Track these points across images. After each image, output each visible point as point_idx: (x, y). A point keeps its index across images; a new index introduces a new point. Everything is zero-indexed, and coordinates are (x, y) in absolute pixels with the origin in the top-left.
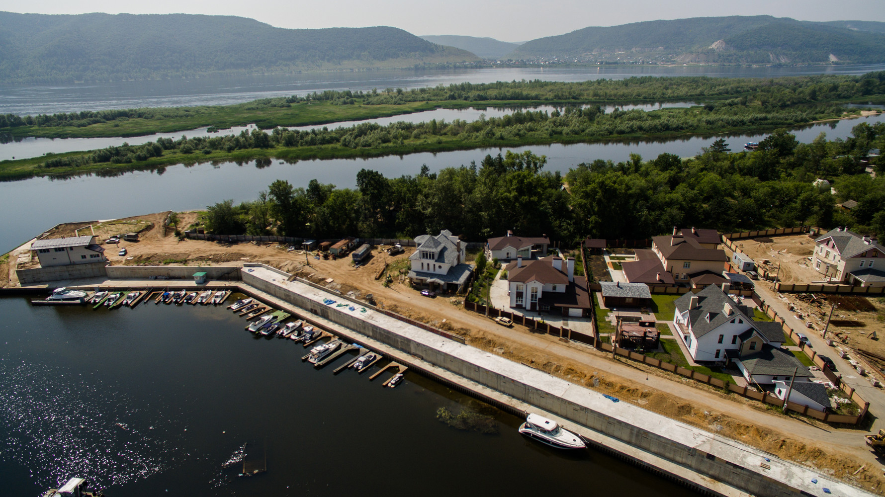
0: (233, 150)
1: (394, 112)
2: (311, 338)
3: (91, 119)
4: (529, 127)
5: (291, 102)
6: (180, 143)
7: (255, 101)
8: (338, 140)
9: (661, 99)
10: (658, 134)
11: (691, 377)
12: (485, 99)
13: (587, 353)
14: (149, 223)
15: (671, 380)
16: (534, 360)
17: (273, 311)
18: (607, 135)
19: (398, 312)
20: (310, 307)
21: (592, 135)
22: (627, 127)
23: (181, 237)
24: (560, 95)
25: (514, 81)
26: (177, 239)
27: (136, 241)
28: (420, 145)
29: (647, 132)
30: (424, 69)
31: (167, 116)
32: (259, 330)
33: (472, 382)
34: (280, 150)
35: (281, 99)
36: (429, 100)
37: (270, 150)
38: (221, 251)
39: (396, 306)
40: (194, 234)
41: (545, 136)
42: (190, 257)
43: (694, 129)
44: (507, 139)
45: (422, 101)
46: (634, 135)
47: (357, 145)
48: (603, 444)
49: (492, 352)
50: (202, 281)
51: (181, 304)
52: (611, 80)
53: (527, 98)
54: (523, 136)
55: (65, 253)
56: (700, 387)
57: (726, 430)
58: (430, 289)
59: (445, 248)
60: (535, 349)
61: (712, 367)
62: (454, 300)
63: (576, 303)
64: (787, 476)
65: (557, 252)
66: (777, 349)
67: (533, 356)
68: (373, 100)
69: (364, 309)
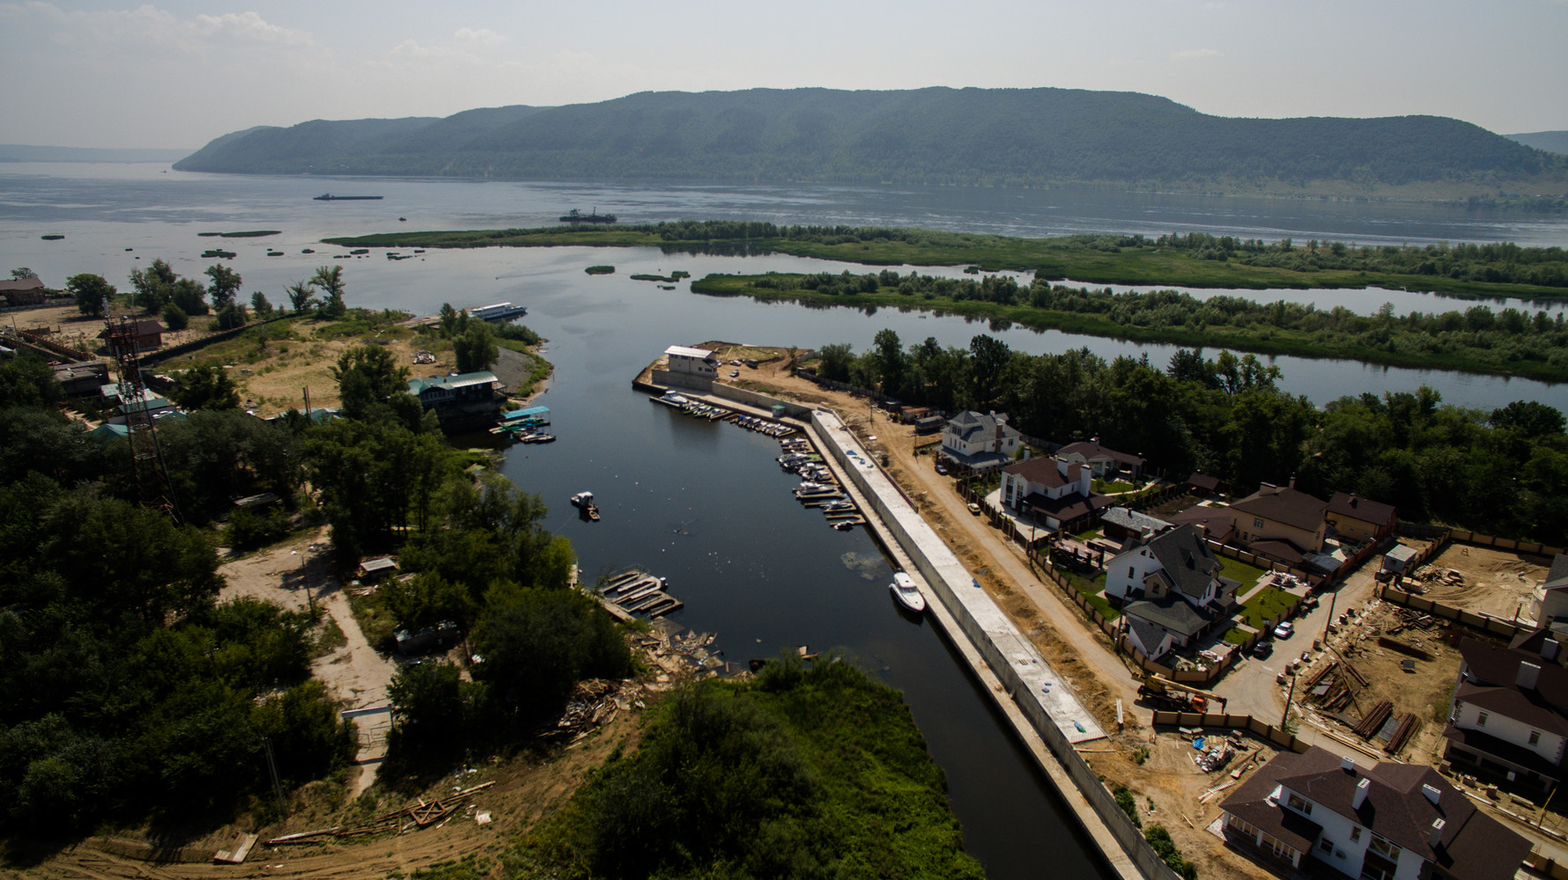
0: (963, 299)
2: (815, 478)
5: (1126, 246)
7: (1071, 238)
8: (1109, 309)
13: (1013, 553)
14: (780, 355)
16: (956, 539)
17: (810, 452)
19: (895, 476)
23: (795, 373)
26: (789, 374)
27: (754, 368)
32: (785, 462)
35: (1113, 238)
37: (1009, 309)
38: (814, 392)
40: (809, 375)
42: (784, 391)
45: (1358, 270)
49: (932, 525)
50: (778, 414)
51: (749, 429)
55: (688, 361)
56: (1073, 609)
57: (1039, 638)
58: (946, 467)
59: (980, 428)
60: (968, 534)
61: (1117, 604)
62: (955, 481)
63: (1056, 512)
64: (1031, 673)
65: (1149, 481)
66: (1188, 603)
67: (959, 537)
68: (1262, 257)
69: (872, 466)
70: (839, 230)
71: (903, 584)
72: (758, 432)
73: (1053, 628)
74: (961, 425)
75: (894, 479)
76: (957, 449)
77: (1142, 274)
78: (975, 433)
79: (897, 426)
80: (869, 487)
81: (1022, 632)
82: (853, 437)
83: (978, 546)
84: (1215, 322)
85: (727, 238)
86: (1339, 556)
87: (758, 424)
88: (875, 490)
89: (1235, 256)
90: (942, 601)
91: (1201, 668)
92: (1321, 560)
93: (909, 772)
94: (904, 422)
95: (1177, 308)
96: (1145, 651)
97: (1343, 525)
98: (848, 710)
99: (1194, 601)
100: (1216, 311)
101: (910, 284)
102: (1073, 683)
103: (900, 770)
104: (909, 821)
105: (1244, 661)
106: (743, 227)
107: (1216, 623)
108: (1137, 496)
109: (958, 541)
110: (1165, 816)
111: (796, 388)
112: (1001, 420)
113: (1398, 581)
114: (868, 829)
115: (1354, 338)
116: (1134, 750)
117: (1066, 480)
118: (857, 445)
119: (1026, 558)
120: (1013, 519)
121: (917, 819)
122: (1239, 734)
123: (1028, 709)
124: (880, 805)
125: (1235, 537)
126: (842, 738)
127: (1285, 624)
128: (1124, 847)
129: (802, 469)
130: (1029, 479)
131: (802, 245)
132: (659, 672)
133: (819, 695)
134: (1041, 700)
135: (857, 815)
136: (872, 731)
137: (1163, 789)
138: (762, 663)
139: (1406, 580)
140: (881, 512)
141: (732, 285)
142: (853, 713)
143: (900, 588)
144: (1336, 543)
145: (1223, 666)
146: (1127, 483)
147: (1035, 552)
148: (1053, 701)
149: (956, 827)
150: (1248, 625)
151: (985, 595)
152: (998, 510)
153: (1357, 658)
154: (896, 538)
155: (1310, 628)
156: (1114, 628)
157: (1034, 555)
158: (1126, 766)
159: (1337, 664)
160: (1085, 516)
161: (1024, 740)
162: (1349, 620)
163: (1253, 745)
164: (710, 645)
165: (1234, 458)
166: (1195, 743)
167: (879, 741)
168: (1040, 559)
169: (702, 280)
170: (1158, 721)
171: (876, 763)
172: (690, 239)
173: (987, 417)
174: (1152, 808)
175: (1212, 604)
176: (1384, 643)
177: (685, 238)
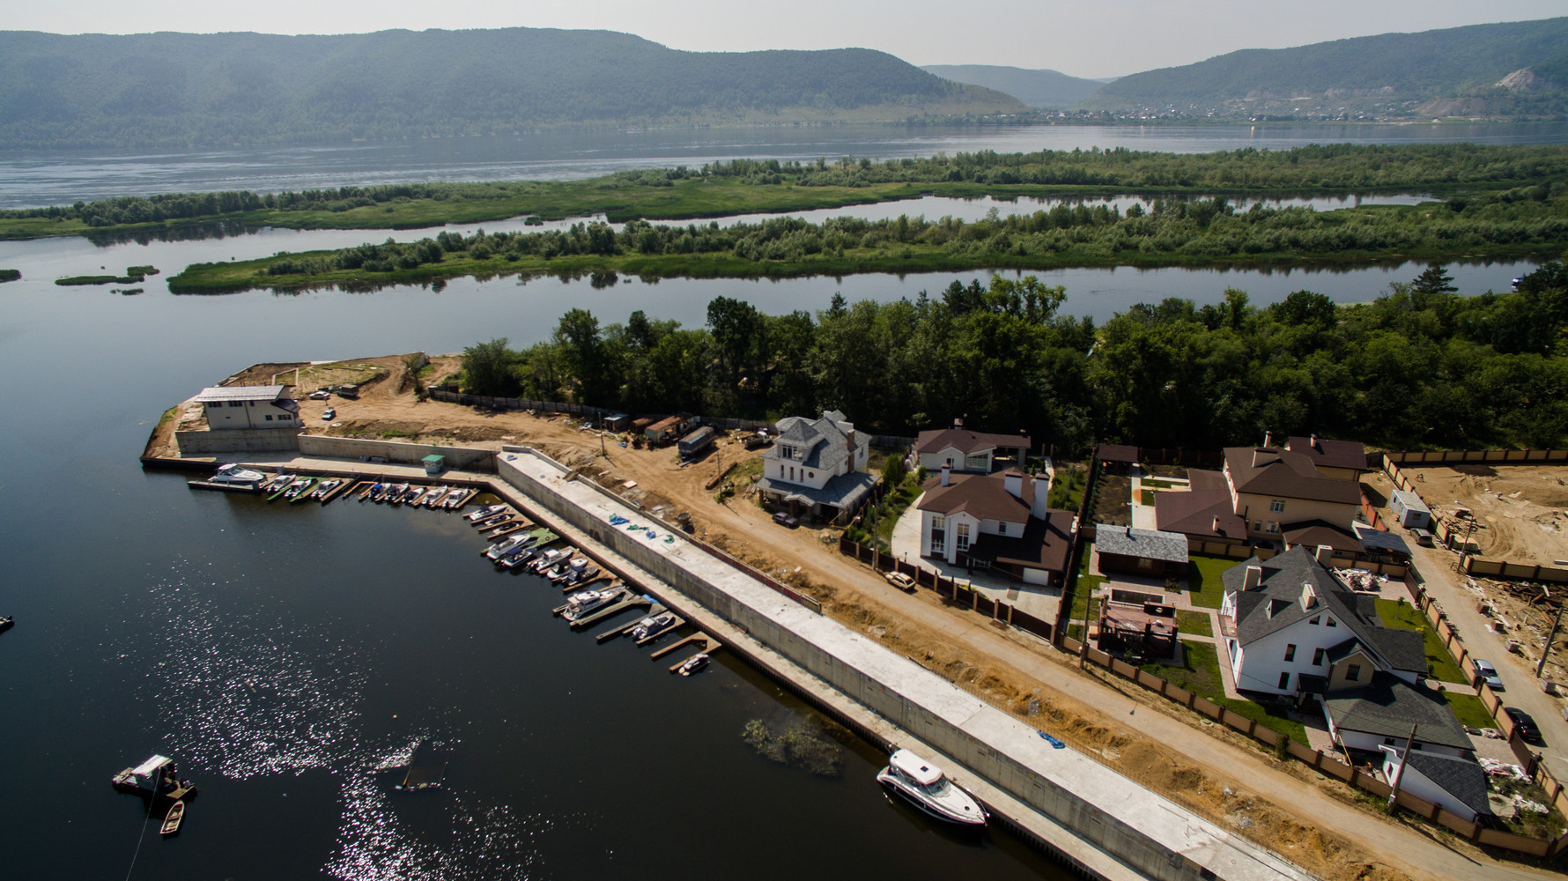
0: (555, 255)
1: (846, 201)
2: (578, 578)
3: (355, 199)
4: (1078, 233)
5: (675, 178)
6: (472, 241)
7: (615, 175)
8: (731, 246)
9: (1361, 188)
10: (1331, 255)
11: (1219, 720)
12: (1016, 181)
13: (1036, 652)
14: (382, 371)
15: (1179, 720)
16: (932, 654)
17: (531, 528)
18: (1225, 253)
19: (724, 548)
20: (589, 527)
21: (1196, 252)
22: (1268, 241)
23: (423, 395)
24: (1156, 176)
25: (1077, 150)
26: (416, 398)
27: (355, 398)
28: (870, 259)
29: (1309, 250)
30: (924, 124)
31: (469, 195)
32: (502, 557)
33: (820, 682)
34: (629, 259)
35: (658, 172)
36: (913, 180)
37: (616, 259)
38: (477, 422)
39: (725, 537)
40: (445, 393)
41: (1103, 251)
42: (426, 430)
43: (1409, 248)
44: (1031, 254)
45: (900, 181)
46: (1280, 255)
47: (760, 255)
48: (1020, 822)
49: (863, 632)
50: (435, 468)
51: (397, 505)
52: (1265, 151)
53: (1093, 181)
54: (1064, 250)
55: (242, 409)
56: (1233, 740)
58: (789, 512)
59: (824, 443)
60: (940, 636)
62: (826, 536)
65: (1045, 465)
66: (1406, 684)
67: (931, 647)
68: (813, 177)
69: (672, 539)
71: (925, 778)
75: (717, 548)
78: (824, 452)
81: (1223, 825)
82: (597, 489)
84: (849, 245)
85: (191, 215)
87: (411, 494)
88: (711, 581)
89: (784, 179)
92: (1382, 541)
94: (655, 445)
99: (1412, 679)
101: (482, 246)
106: (210, 198)
111: (443, 420)
112: (839, 420)
113: (1448, 542)
115: (984, 246)
118: (616, 505)
120: (969, 583)
125: (1249, 531)
131: (301, 215)
139: (1458, 538)
141: (233, 275)
143: (911, 781)
151: (1086, 760)
152: (936, 574)
157: (1079, 651)
169: (182, 274)
172: (133, 221)
177: (125, 222)
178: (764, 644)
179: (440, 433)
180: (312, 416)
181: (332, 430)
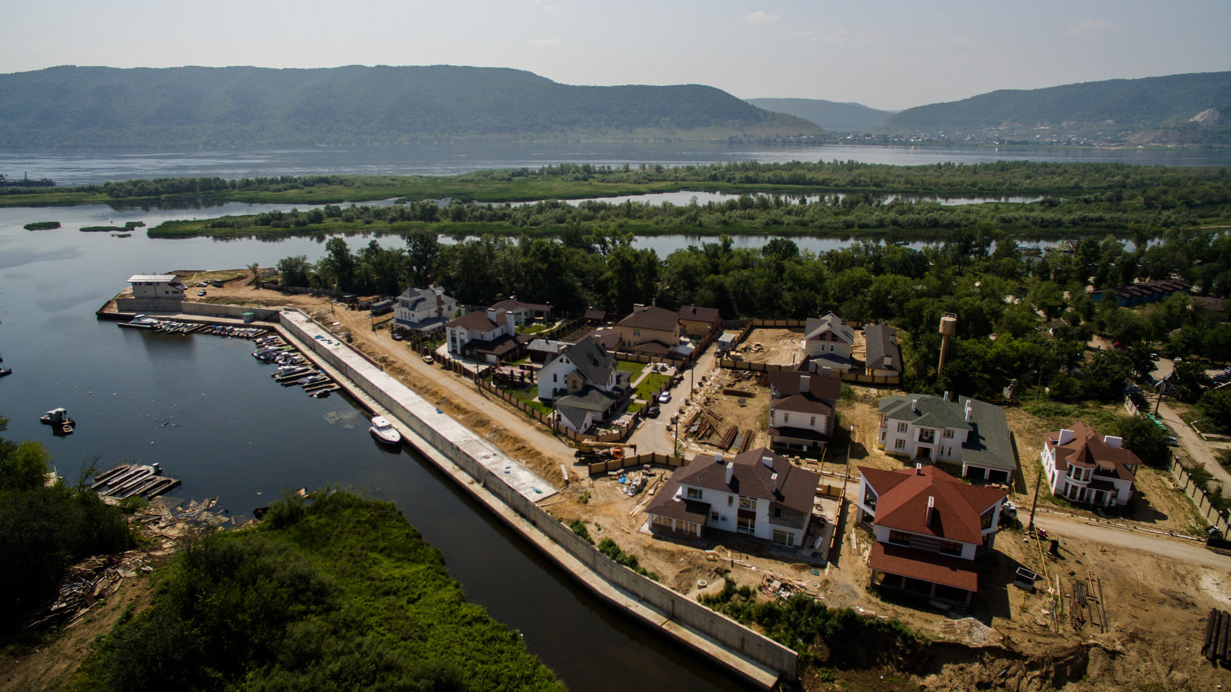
0: (395, 221)
2: (290, 362)
3: (289, 184)
4: (748, 214)
5: (517, 176)
6: (346, 212)
7: (475, 173)
8: (510, 217)
10: (919, 231)
12: (756, 181)
13: (464, 385)
16: (417, 384)
17: (283, 345)
19: (360, 348)
20: (308, 343)
22: (876, 221)
23: (259, 286)
24: (857, 181)
26: (254, 287)
27: (221, 286)
29: (904, 227)
30: (741, 142)
32: (260, 355)
35: (506, 171)
37: (434, 225)
38: (278, 298)
40: (272, 286)
41: (757, 225)
42: (250, 301)
44: (705, 226)
47: (525, 223)
48: (411, 440)
49: (397, 378)
50: (248, 320)
51: (223, 336)
55: (153, 287)
56: (517, 413)
57: (496, 438)
58: (401, 334)
59: (423, 299)
60: (427, 378)
61: (548, 403)
62: (409, 343)
63: (492, 350)
64: (494, 463)
65: (557, 321)
66: (598, 390)
67: (420, 382)
68: (611, 177)
69: (338, 344)
70: (284, 180)
71: (380, 425)
72: (232, 336)
73: (504, 429)
74: (407, 299)
75: (359, 350)
76: (407, 319)
77: (531, 193)
78: (420, 304)
79: (356, 312)
80: (339, 359)
81: (482, 437)
82: (319, 326)
83: (436, 385)
84: (586, 218)
85: (179, 192)
86: (691, 346)
87: (232, 331)
88: (344, 360)
89: (594, 178)
90: (414, 431)
91: (615, 432)
92: (681, 350)
93: (411, 558)
94: (361, 309)
95: (559, 211)
96: (574, 428)
97: (691, 327)
98: (350, 526)
99: (602, 388)
100: (586, 211)
101: (351, 214)
102: (527, 463)
103: (403, 558)
104: (417, 593)
105: (643, 422)
106: (193, 182)
107: (620, 400)
108: (551, 331)
109: (419, 385)
110: (609, 532)
111: (262, 296)
112: (440, 291)
113: (728, 355)
114: (385, 608)
115: (677, 220)
116: (579, 495)
117: (496, 325)
118: (323, 331)
119: (476, 387)
120: (460, 362)
121: (424, 590)
122: (648, 466)
123: (497, 490)
124: (391, 588)
125: (622, 345)
126: (348, 548)
127: (665, 393)
128: (586, 563)
129: (278, 358)
130: (468, 329)
131: (251, 194)
132: (164, 541)
133: (323, 521)
134: (505, 479)
135: (374, 601)
136: (374, 535)
137: (605, 515)
138: (265, 510)
139: (733, 353)
140: (352, 376)
141: (188, 228)
142: (354, 527)
143: (378, 428)
144: (688, 340)
145: (630, 427)
146: (542, 325)
147: (481, 380)
148: (515, 478)
149: (457, 586)
150: (642, 399)
151: (448, 418)
152: (447, 357)
153: (713, 405)
154: (368, 394)
155: (680, 393)
156: (549, 419)
157: (481, 382)
158: (576, 507)
159: (701, 411)
160: (514, 349)
161: (498, 513)
162: (704, 383)
163: (658, 472)
164: (213, 507)
165: (613, 296)
166: (621, 480)
167: (381, 542)
168: (486, 384)
169: (158, 227)
170: (593, 471)
171: (382, 559)
172: (141, 195)
173: (427, 291)
174: (599, 529)
175: (615, 388)
176: (726, 393)
177: (135, 195)
178: (357, 386)
179: (256, 302)
180: (192, 295)
181: (201, 300)
